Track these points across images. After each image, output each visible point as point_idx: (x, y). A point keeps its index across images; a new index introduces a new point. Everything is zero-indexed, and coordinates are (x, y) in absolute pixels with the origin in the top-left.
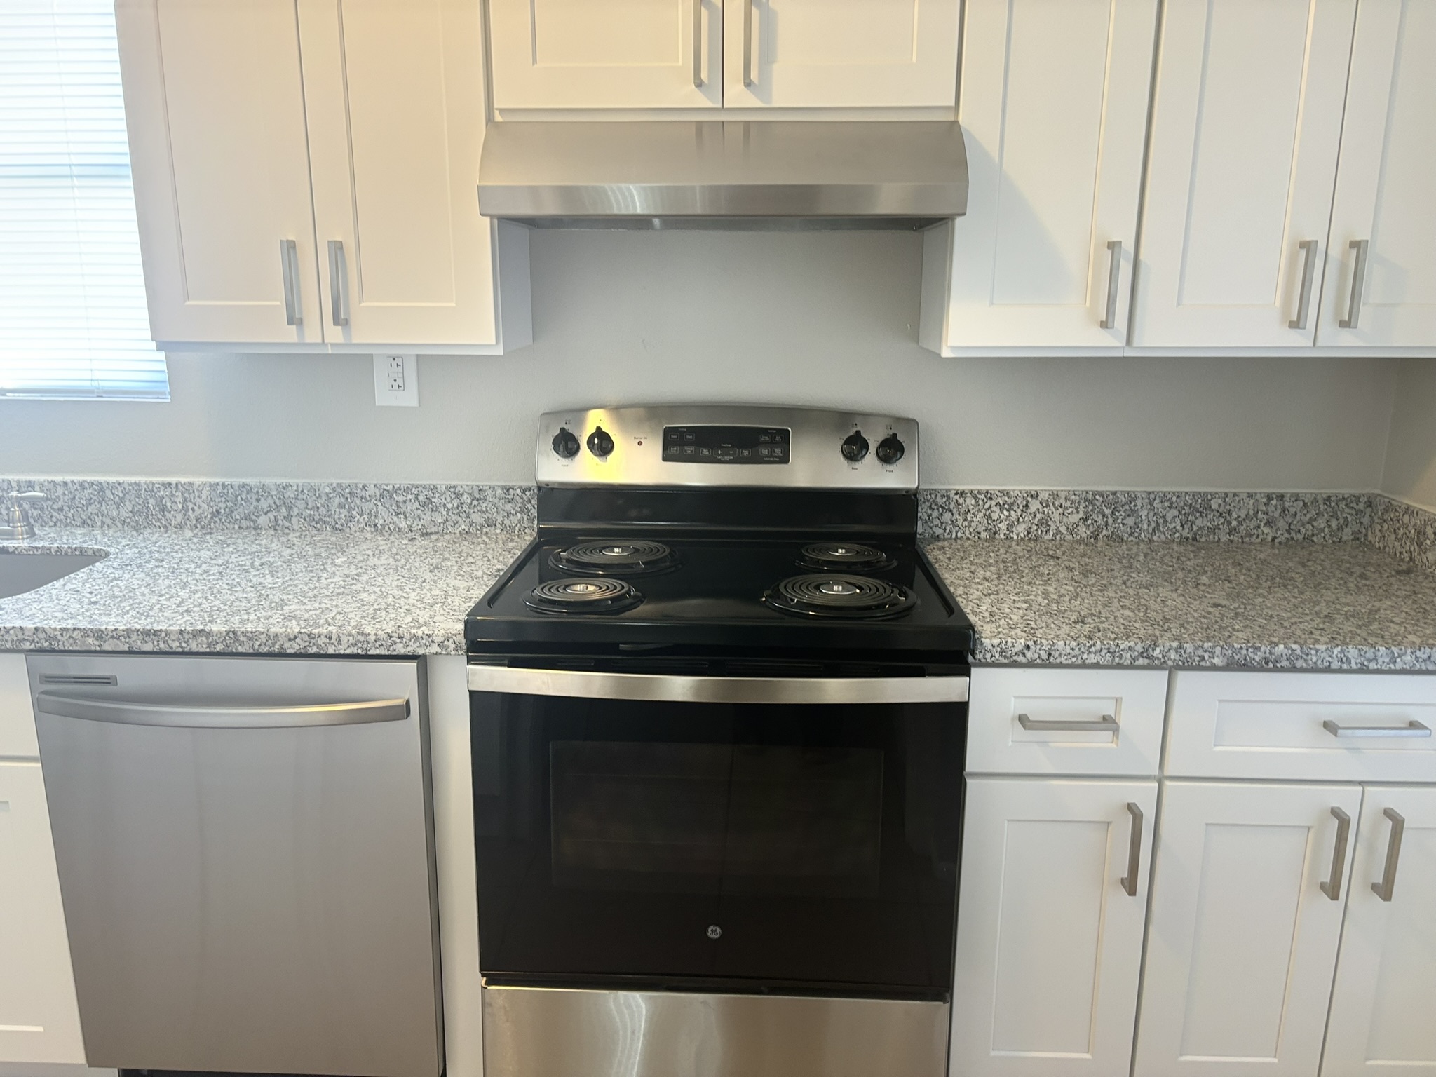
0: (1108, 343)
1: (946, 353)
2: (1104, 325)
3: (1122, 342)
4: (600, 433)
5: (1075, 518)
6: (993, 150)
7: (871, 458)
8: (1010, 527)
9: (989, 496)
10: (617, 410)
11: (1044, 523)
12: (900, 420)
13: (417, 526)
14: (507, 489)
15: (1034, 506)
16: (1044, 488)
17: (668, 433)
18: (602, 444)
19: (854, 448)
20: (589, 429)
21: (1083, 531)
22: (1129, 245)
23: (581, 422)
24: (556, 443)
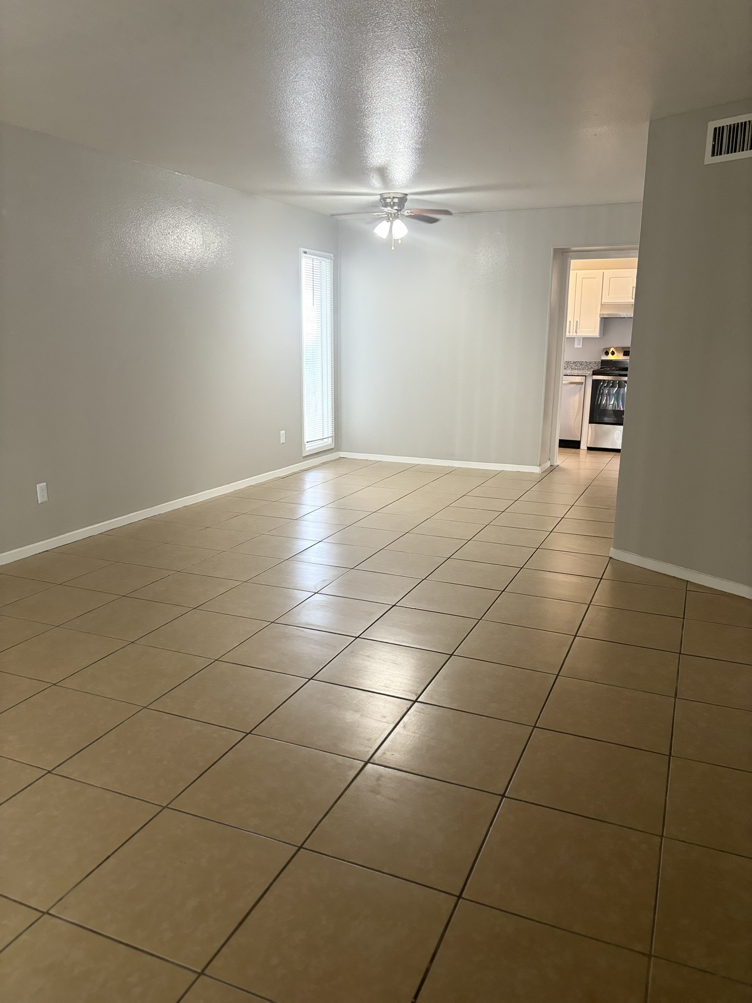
4: (613, 351)
10: (616, 348)
13: (579, 368)
14: (595, 362)
17: (624, 351)
18: (613, 353)
20: (611, 351)
23: (610, 350)
24: (605, 353)
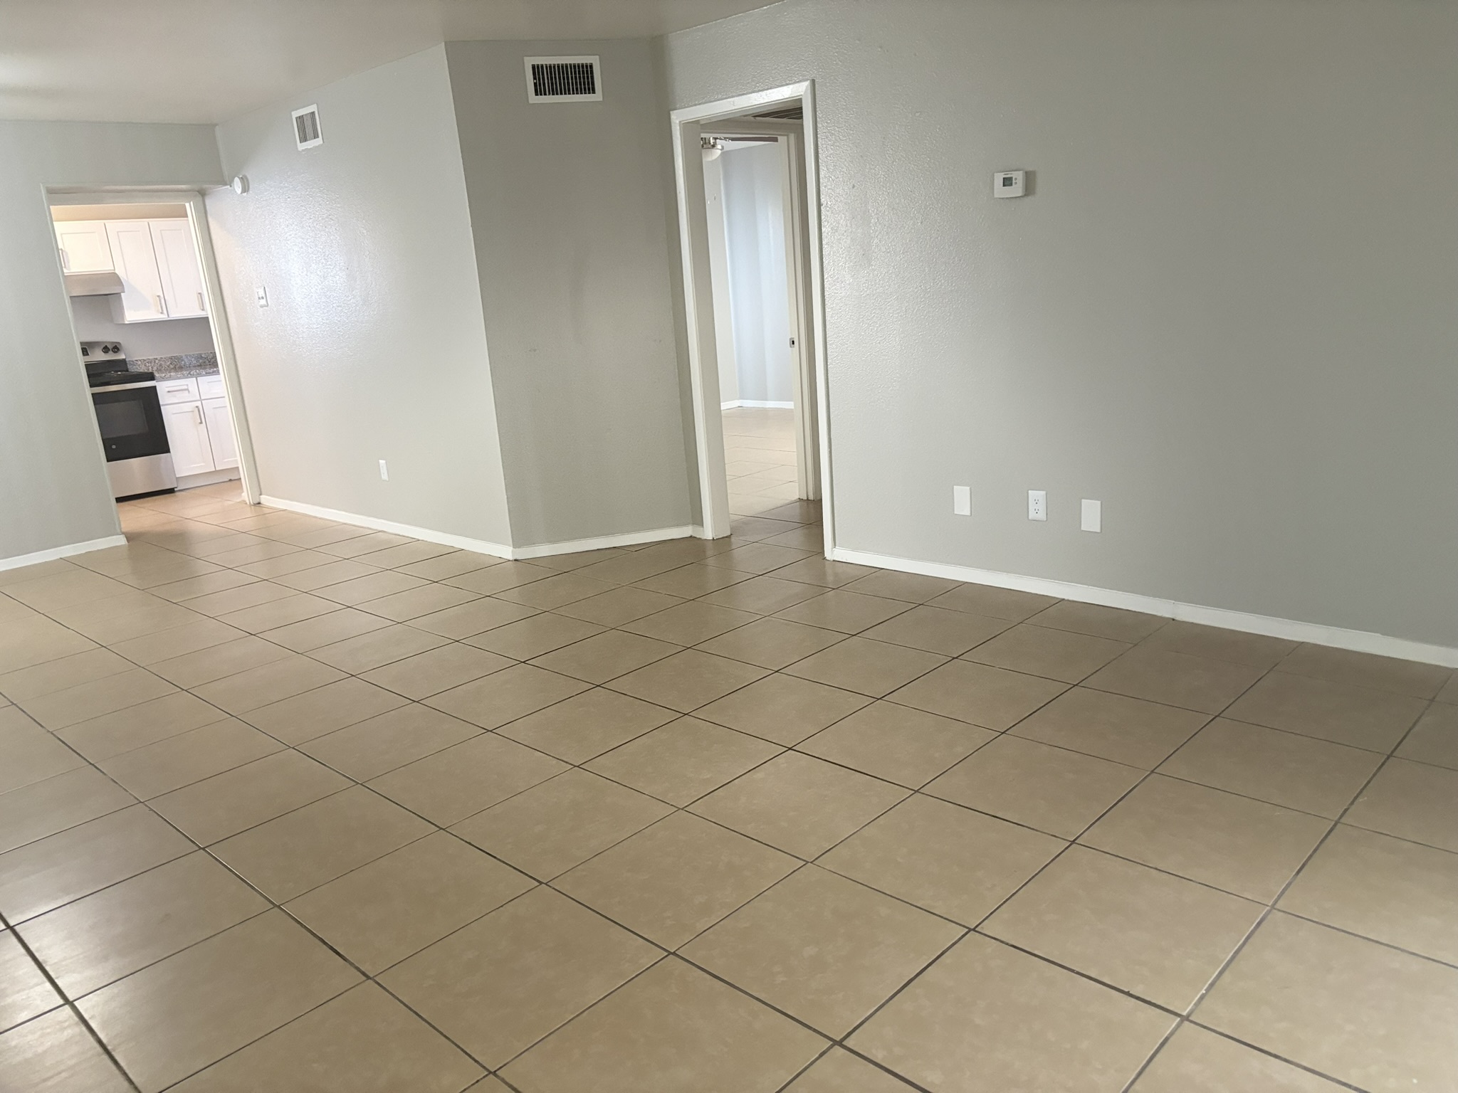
0: (164, 317)
1: (126, 322)
2: (162, 313)
3: (167, 316)
5: (168, 363)
6: (125, 278)
7: (111, 352)
8: (152, 368)
9: (144, 360)
11: (161, 365)
12: (117, 343)
15: (157, 361)
16: (159, 357)
19: (106, 350)
21: (172, 366)
22: (162, 296)
